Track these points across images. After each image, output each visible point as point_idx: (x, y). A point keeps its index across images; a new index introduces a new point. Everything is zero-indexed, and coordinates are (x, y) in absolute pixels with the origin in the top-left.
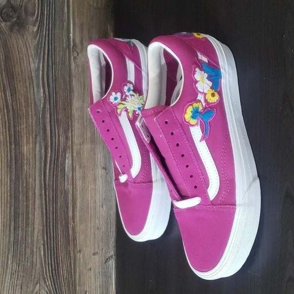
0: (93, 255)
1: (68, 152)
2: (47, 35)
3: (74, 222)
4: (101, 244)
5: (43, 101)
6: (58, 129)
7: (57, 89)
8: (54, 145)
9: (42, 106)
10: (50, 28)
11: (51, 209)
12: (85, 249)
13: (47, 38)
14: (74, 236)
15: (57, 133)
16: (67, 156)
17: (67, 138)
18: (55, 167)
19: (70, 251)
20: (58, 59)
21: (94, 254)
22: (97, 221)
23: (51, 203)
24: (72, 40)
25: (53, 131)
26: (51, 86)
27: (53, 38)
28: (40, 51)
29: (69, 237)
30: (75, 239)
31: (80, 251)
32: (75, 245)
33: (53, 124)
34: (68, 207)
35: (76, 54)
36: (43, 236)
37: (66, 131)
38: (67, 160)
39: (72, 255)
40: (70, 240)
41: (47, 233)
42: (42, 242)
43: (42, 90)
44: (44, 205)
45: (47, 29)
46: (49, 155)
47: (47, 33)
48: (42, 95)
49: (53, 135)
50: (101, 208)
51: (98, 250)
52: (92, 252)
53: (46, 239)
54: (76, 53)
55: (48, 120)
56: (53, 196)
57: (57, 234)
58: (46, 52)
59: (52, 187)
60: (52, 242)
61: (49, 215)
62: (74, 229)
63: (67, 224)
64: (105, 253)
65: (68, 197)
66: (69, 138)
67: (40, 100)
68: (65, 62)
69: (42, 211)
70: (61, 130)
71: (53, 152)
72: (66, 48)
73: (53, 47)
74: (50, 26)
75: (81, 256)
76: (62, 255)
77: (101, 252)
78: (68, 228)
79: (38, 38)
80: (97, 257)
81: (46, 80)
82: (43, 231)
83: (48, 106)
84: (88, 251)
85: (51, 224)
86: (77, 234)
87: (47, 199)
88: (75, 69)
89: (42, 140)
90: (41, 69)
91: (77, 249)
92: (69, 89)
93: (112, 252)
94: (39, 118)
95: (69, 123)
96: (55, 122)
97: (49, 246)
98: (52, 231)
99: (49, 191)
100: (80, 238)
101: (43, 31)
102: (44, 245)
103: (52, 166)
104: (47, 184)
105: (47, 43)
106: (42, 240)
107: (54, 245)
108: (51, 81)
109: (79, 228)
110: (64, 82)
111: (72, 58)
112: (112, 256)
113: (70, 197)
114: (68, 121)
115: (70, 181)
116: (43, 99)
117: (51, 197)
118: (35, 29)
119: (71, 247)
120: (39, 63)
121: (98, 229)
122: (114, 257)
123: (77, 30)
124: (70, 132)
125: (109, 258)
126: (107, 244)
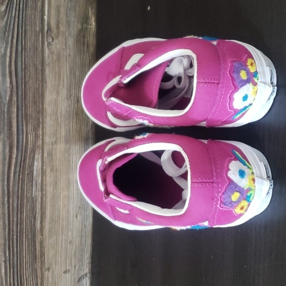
0: (64, 272)
1: (37, 152)
2: (17, 16)
3: (42, 234)
4: (73, 260)
5: (9, 93)
6: (27, 126)
7: (27, 79)
8: (21, 144)
9: (8, 99)
10: (21, 9)
11: (15, 219)
12: (54, 266)
13: (17, 20)
14: (41, 251)
15: (25, 130)
16: (36, 156)
17: (37, 136)
18: (21, 170)
19: (36, 270)
20: (29, 45)
21: (65, 272)
22: (70, 234)
23: (15, 213)
24: (46, 23)
25: (21, 128)
26: (20, 75)
27: (24, 20)
28: (8, 35)
29: (36, 254)
30: (42, 255)
31: (48, 269)
32: (43, 262)
33: (20, 119)
34: (35, 218)
35: (50, 40)
36: (5, 252)
37: (36, 129)
38: (36, 163)
39: (39, 273)
40: (37, 256)
41: (9, 248)
42: (3, 259)
43: (8, 80)
44: (7, 215)
45: (18, 9)
46: (14, 156)
47: (17, 14)
48: (8, 85)
49: (20, 132)
50: (75, 219)
51: (70, 268)
52: (63, 269)
53: (8, 255)
54: (51, 38)
55: (14, 115)
56: (18, 204)
57: (21, 250)
58: (15, 36)
59: (16, 194)
60: (15, 259)
61: (13, 227)
62: (41, 243)
63: (34, 236)
64: (79, 270)
65: (36, 204)
66: (40, 136)
67: (6, 92)
68: (37, 49)
69: (4, 223)
70: (30, 126)
71: (20, 153)
72: (39, 33)
73: (23, 30)
74: (21, 6)
75: (50, 274)
76: (27, 273)
77: (73, 269)
78: (35, 242)
79: (5, 19)
80: (68, 275)
81: (13, 68)
82: (5, 245)
83: (15, 98)
84: (58, 269)
85: (15, 237)
86: (46, 249)
87: (11, 208)
88: (49, 57)
89: (6, 138)
90: (8, 54)
91: (45, 266)
92: (40, 79)
93: (86, 269)
94: (4, 111)
95: (39, 119)
96: (23, 117)
97: (11, 263)
98: (15, 246)
99: (13, 197)
100: (49, 254)
101: (12, 10)
102: (5, 262)
103: (18, 169)
104: (11, 190)
105: (16, 25)
106: (3, 256)
107: (17, 262)
108: (19, 69)
109: (48, 242)
110: (36, 71)
111: (46, 43)
112: (86, 274)
113: (38, 205)
114: (39, 117)
115: (39, 187)
116: (9, 90)
117: (15, 205)
118: (3, 8)
119: (39, 264)
120: (6, 48)
121: (70, 242)
122: (88, 275)
123: (53, 12)
124: (41, 129)
125: (83, 276)
126: (81, 260)
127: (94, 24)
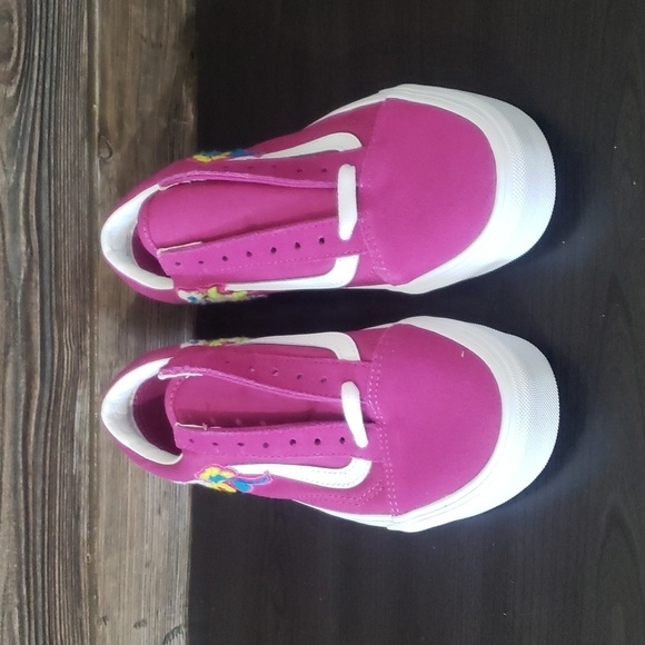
0: (135, 626)
1: (81, 384)
2: (38, 106)
3: (92, 550)
4: (153, 599)
5: (25, 264)
6: (60, 331)
7: (60, 236)
8: (48, 368)
9: (22, 277)
10: (47, 92)
11: (39, 521)
12: (116, 614)
13: (38, 114)
14: (90, 583)
15: (56, 341)
16: (79, 393)
17: (80, 351)
18: (51, 420)
19: (81, 620)
20: (63, 165)
21: (138, 625)
22: (146, 547)
23: (39, 508)
24: (97, 118)
25: (48, 335)
26: (45, 228)
27: (53, 114)
28: (22, 145)
29: (80, 587)
30: (93, 591)
31: (105, 619)
32: (93, 606)
33: (47, 318)
34: (77, 517)
35: (105, 154)
36: (19, 588)
37: (78, 336)
38: (78, 405)
39: (86, 629)
40: (82, 593)
41: (28, 579)
42: (16, 601)
43: (23, 238)
44: (22, 513)
45: (40, 91)
46: (36, 393)
47: (39, 101)
48: (23, 248)
49: (48, 344)
50: (156, 517)
51: (147, 616)
52: (134, 620)
53: (25, 593)
54: (106, 150)
55: (36, 310)
56: (44, 490)
57: (52, 583)
58: (36, 147)
59: (41, 469)
60: (40, 600)
61: (34, 537)
62: (91, 567)
63: (76, 554)
64: (164, 620)
65: (79, 489)
66: (86, 350)
67: (18, 262)
68: (79, 172)
69: (17, 529)
70: (67, 333)
71: (47, 385)
72: (83, 139)
73: (52, 136)
74: (47, 86)
75: (107, 629)
76: (62, 629)
77: (153, 619)
78: (77, 565)
79: (16, 114)
80: (144, 630)
81: (33, 213)
82: (19, 572)
83: (36, 276)
84: (123, 618)
85: (39, 557)
86: (100, 580)
87: (31, 499)
88: (102, 190)
89: (20, 358)
90: (23, 186)
91: (97, 613)
92: (87, 234)
93: (179, 618)
94: (16, 303)
95: (85, 317)
96: (53, 313)
97: (32, 609)
98: (39, 574)
99: (34, 477)
100: (106, 588)
101: (29, 97)
102: (20, 608)
103: (43, 420)
104: (30, 462)
105: (37, 127)
106: (15, 596)
107: (43, 606)
108: (45, 215)
109: (104, 565)
110: (77, 219)
111: (97, 161)
112: (178, 628)
113: (84, 491)
114: (85, 312)
115: (85, 454)
116: (24, 258)
117: (39, 492)
118: (11, 92)
119: (86, 610)
120: (18, 172)
121: (147, 565)
122: (183, 630)
123: (111, 95)
124: (88, 336)
125: (172, 632)
126: (169, 600)
127: (192, 117)
